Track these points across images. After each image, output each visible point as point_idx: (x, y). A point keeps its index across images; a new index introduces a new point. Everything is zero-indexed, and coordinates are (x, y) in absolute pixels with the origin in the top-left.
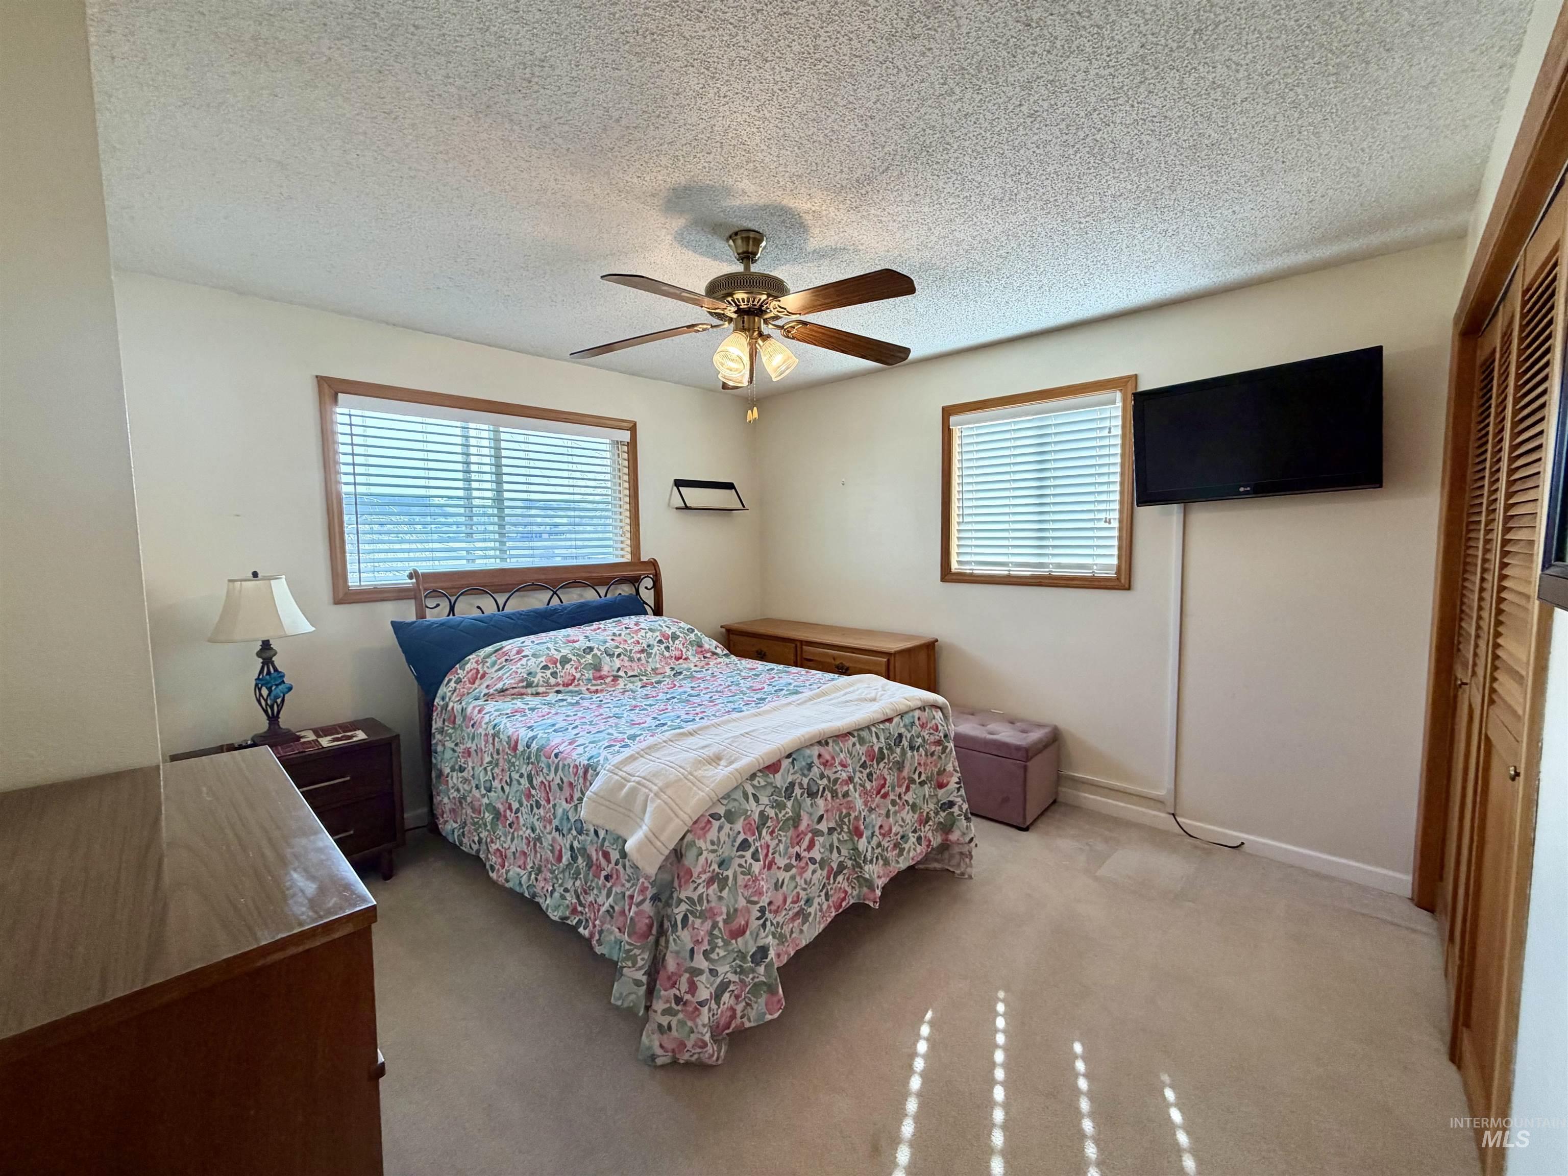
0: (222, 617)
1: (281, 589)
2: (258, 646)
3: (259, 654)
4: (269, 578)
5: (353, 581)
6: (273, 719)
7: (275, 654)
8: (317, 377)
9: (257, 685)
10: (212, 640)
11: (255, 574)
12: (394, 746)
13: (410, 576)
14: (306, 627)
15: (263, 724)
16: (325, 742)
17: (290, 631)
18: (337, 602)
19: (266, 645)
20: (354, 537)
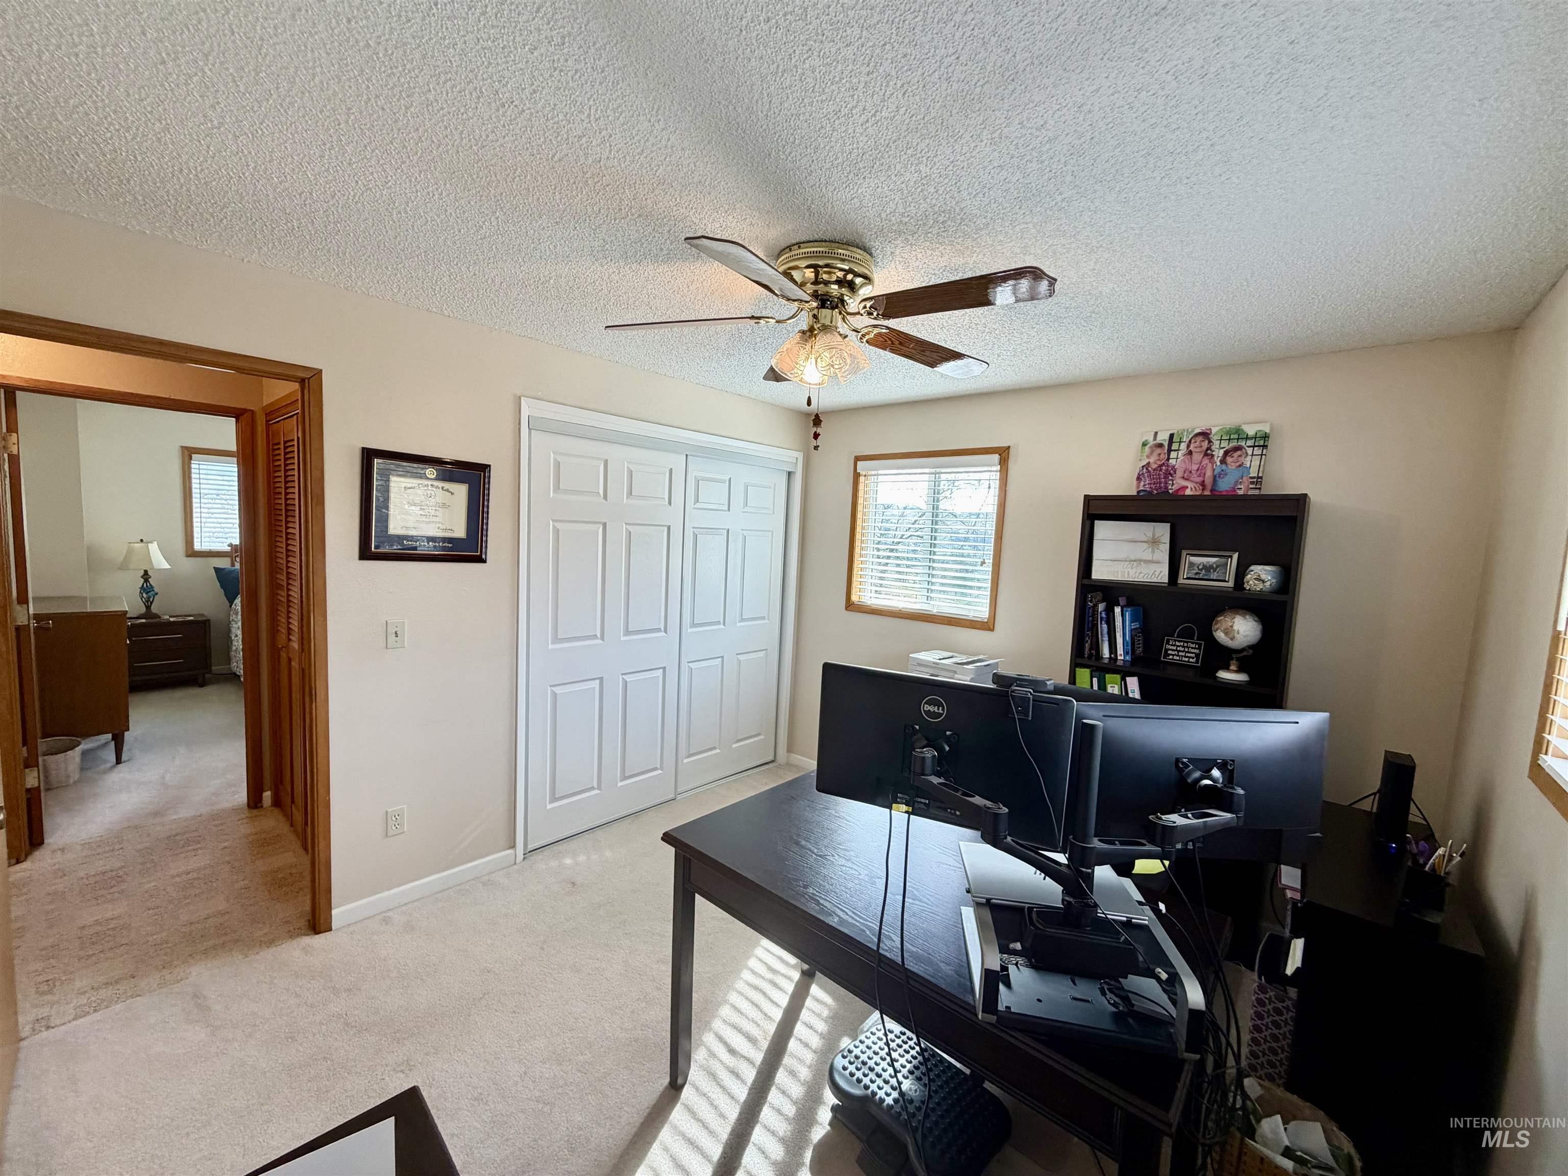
0: (125, 558)
1: (154, 548)
2: (142, 573)
3: (142, 577)
4: (147, 543)
5: (197, 546)
6: (148, 608)
7: (150, 577)
8: (181, 447)
9: (140, 592)
10: (120, 569)
11: (142, 541)
12: (207, 624)
13: (229, 546)
14: (166, 566)
15: (143, 610)
16: (172, 619)
17: (156, 567)
18: (188, 556)
19: (146, 572)
20: (199, 524)
